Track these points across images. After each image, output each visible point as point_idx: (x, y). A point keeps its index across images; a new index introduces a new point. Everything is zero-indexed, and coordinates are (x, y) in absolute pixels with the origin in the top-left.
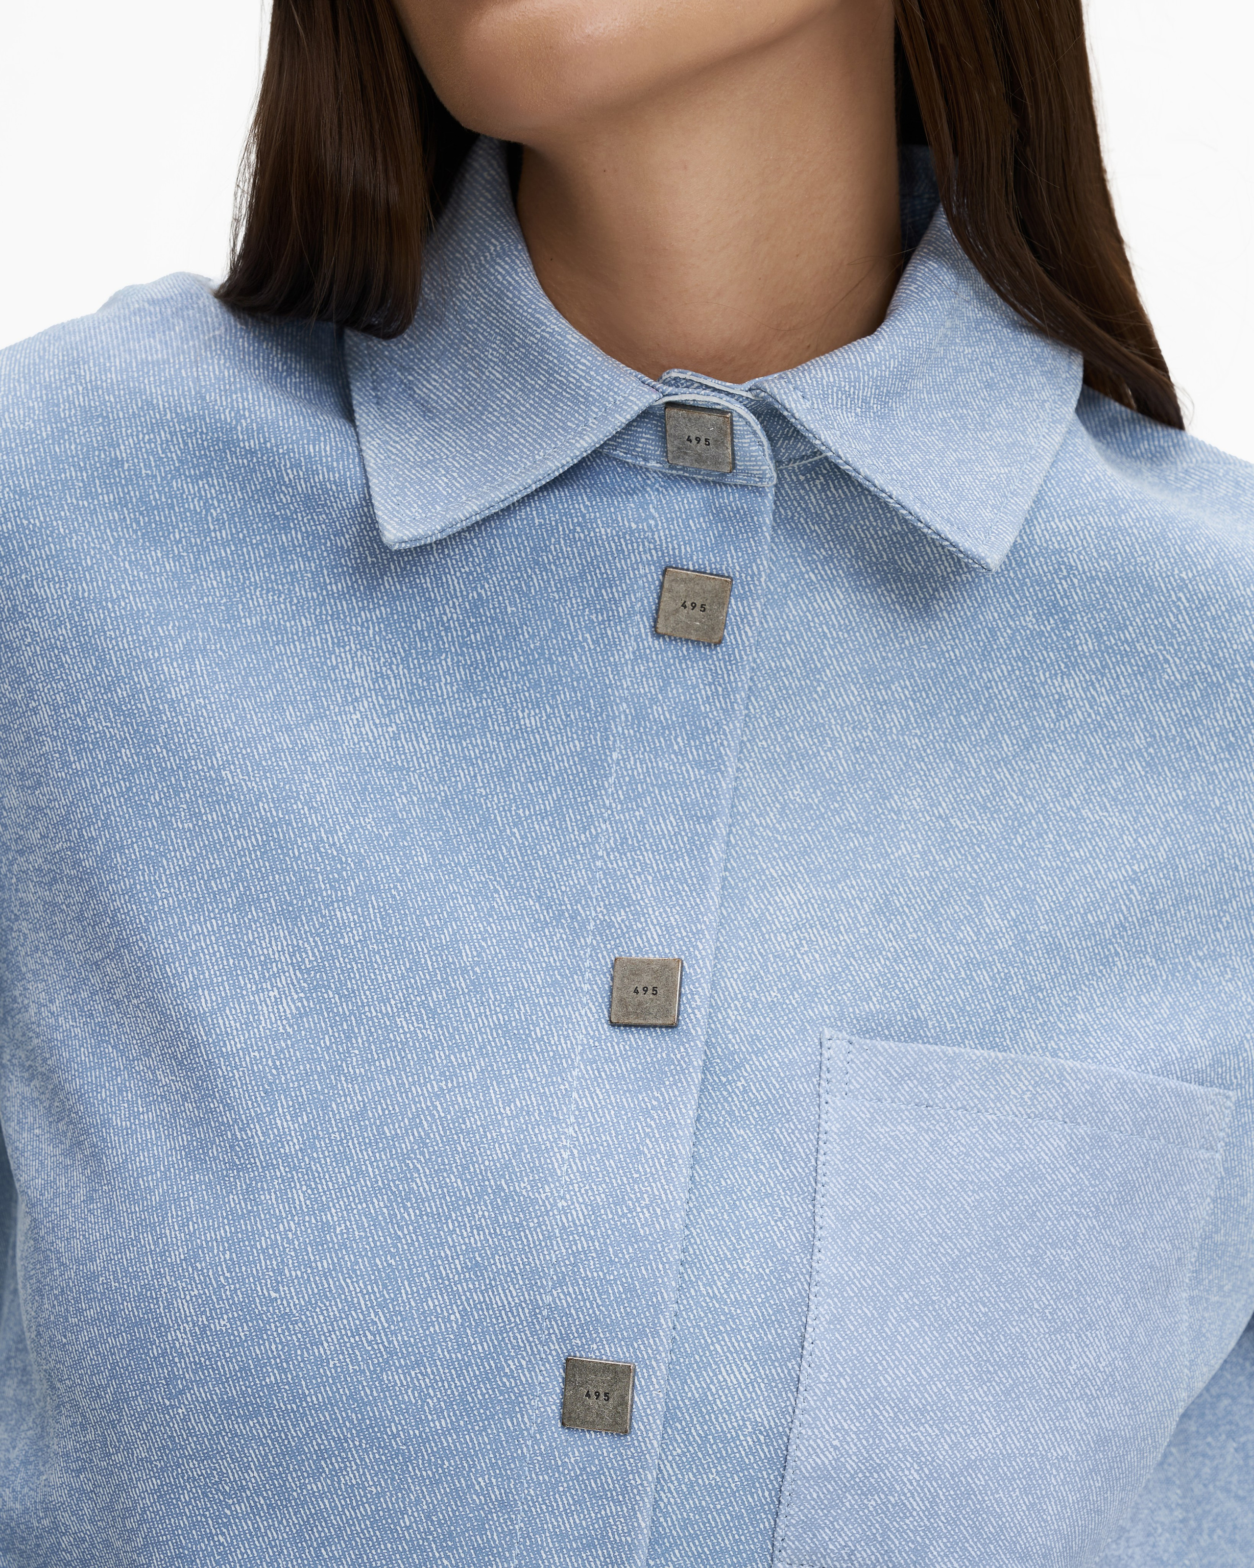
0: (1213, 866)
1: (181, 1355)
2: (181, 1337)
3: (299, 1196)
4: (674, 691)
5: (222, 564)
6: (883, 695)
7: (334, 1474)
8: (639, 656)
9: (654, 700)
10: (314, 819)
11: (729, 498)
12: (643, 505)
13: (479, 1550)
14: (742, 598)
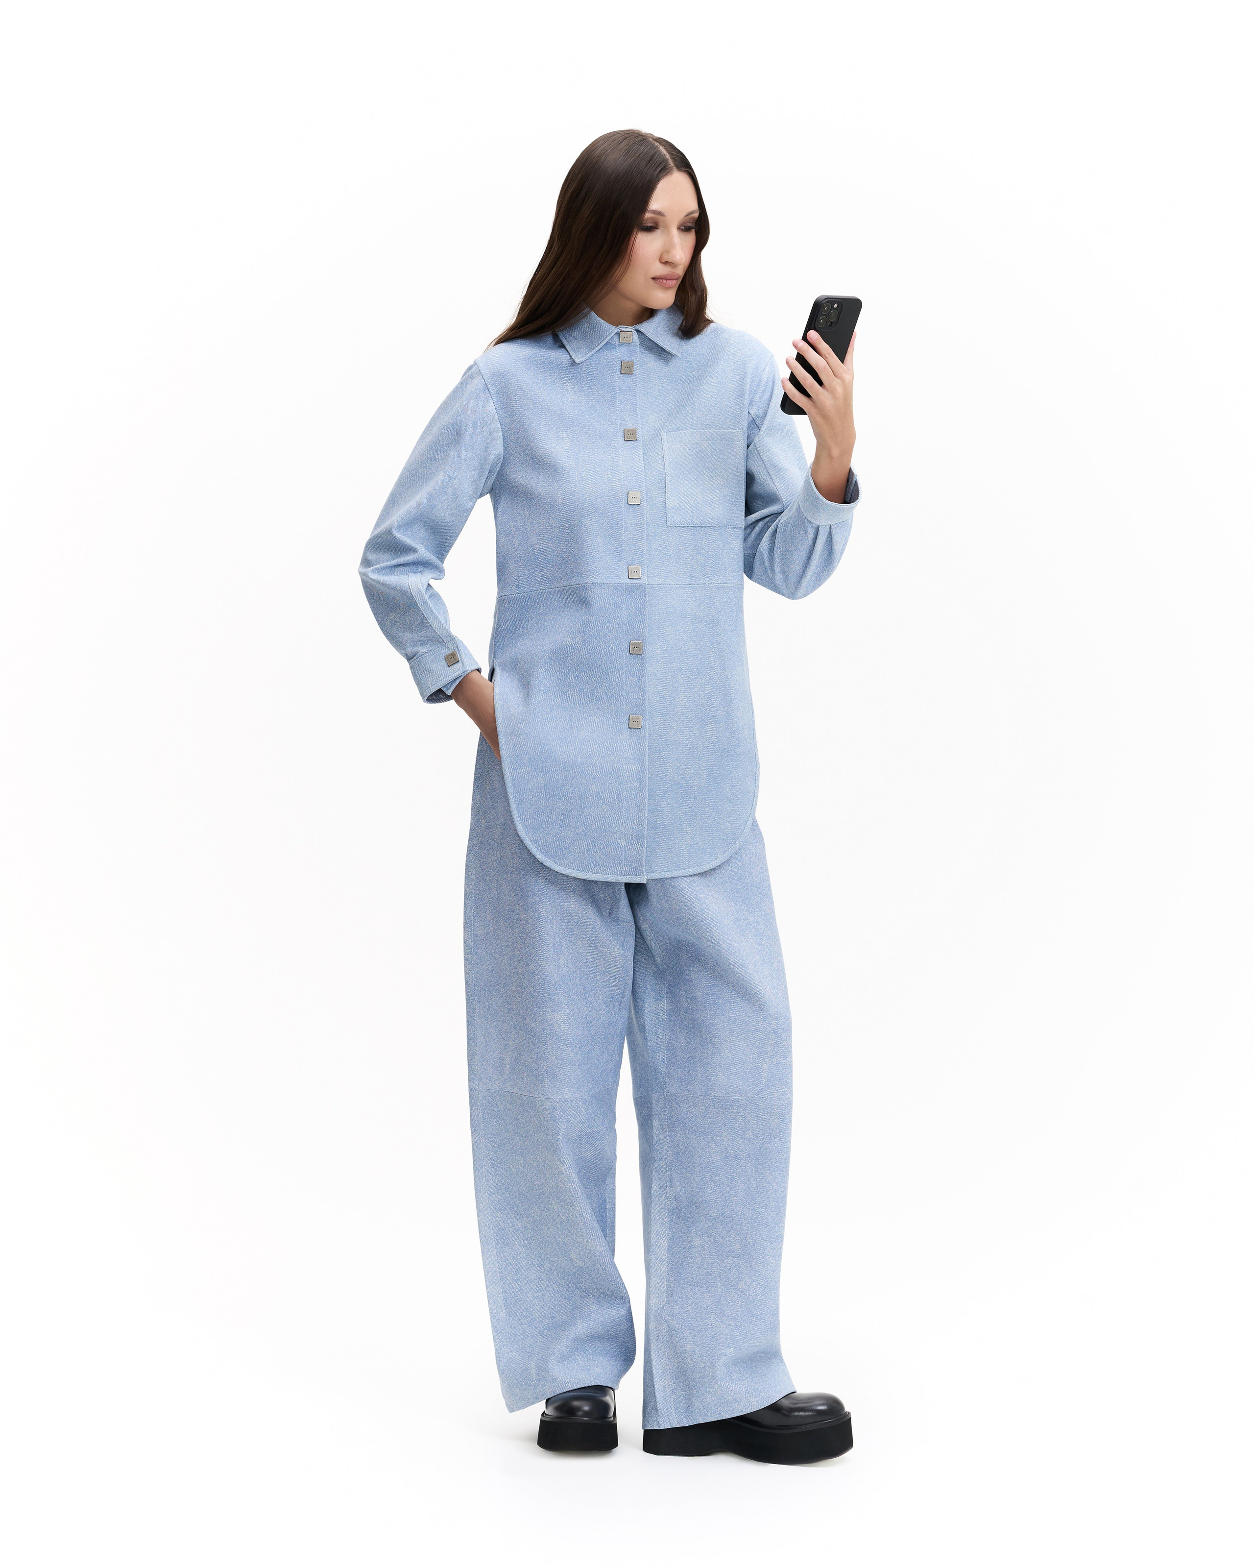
0: (726, 392)
1: (560, 504)
2: (560, 501)
3: (577, 473)
4: (626, 384)
5: (541, 372)
6: (662, 381)
7: (591, 518)
8: (619, 378)
9: (622, 386)
10: (567, 413)
11: (631, 348)
12: (616, 350)
13: (617, 529)
14: (636, 365)
